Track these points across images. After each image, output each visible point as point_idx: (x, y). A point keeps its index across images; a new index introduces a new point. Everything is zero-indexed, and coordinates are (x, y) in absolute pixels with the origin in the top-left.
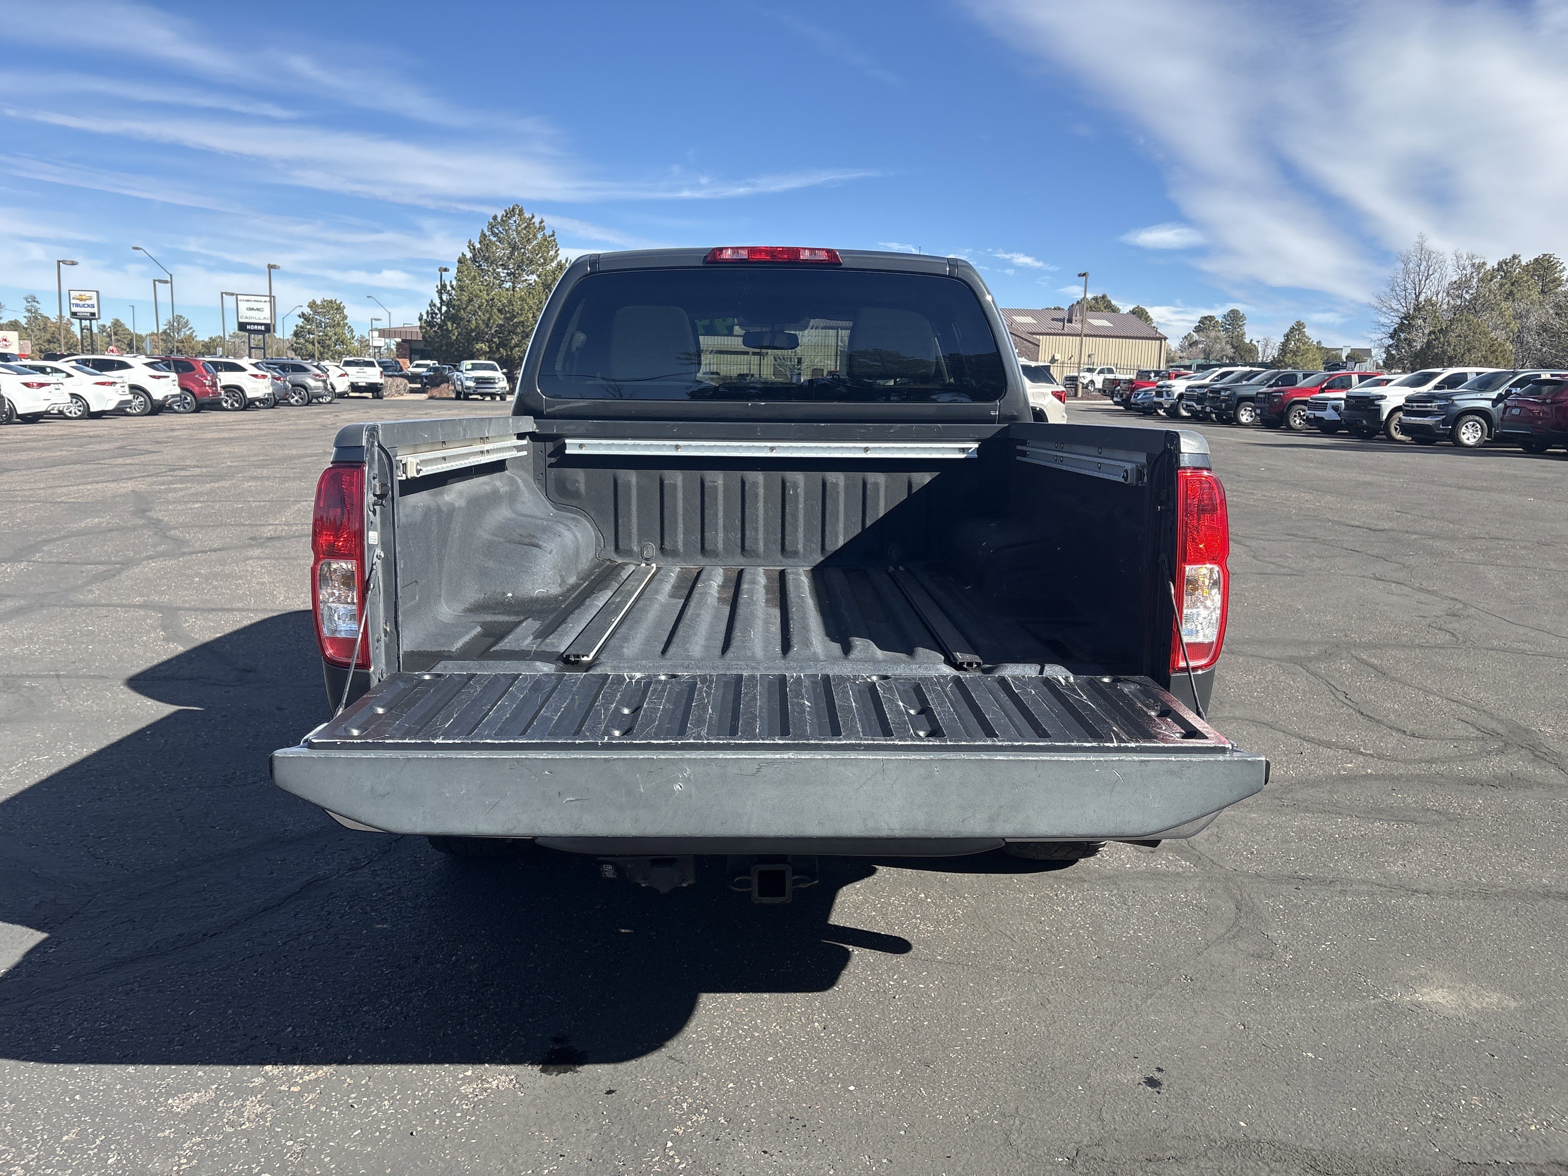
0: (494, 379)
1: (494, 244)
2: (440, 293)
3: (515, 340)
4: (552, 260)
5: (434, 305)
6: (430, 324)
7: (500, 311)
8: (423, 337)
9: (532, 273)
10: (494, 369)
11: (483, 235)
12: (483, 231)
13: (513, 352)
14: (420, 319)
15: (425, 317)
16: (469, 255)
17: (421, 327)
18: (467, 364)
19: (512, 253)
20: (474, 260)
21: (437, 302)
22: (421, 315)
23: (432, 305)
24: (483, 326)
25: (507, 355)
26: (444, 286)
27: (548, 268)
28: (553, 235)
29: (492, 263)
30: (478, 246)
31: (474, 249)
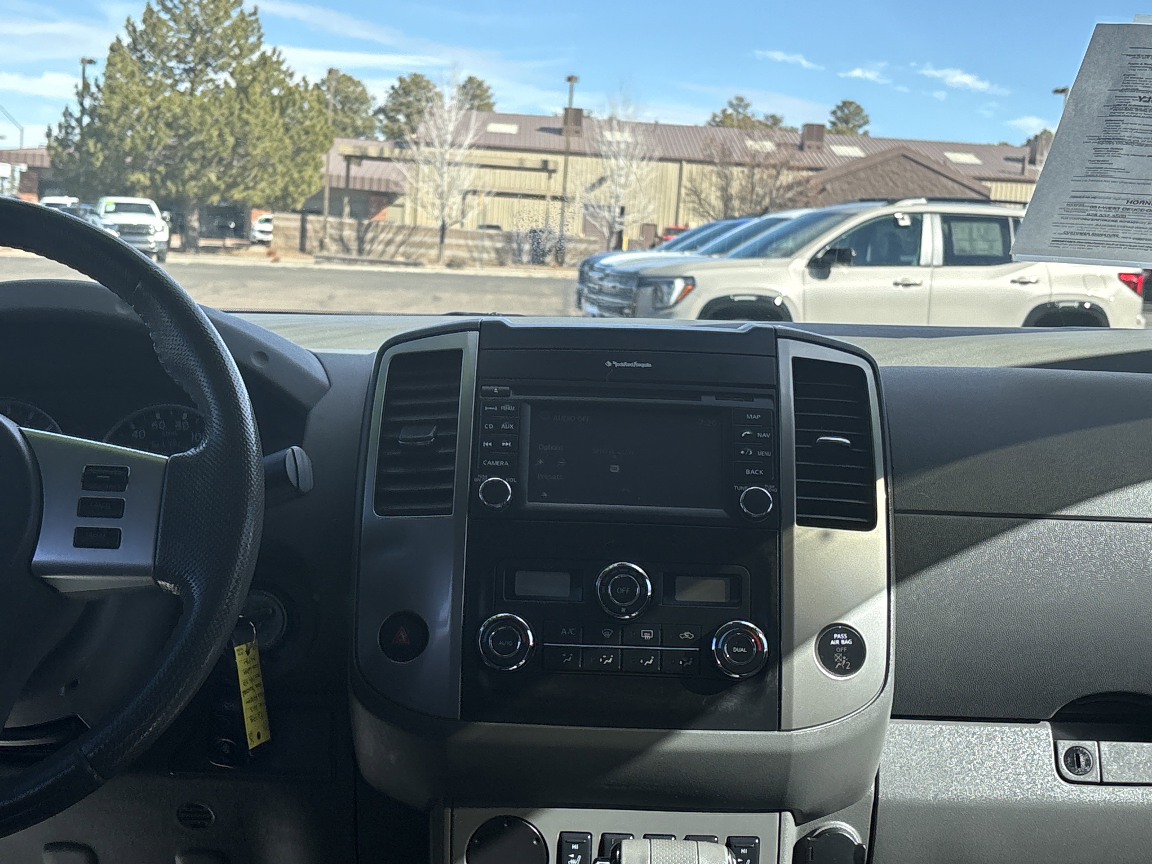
0: (147, 227)
1: (164, 23)
2: (81, 95)
3: (191, 168)
4: (252, 51)
5: (71, 115)
6: (63, 143)
7: (169, 125)
8: (52, 162)
9: (222, 68)
10: (148, 210)
11: (150, 11)
12: (148, 5)
13: (187, 187)
14: (49, 135)
15: (55, 132)
16: (126, 40)
17: (49, 148)
18: (108, 202)
19: (192, 39)
20: (134, 47)
21: (76, 111)
22: (50, 130)
23: (67, 114)
24: (141, 148)
25: (177, 191)
26: (86, 86)
27: (246, 62)
28: (255, 13)
29: (160, 53)
30: (140, 27)
31: (135, 31)
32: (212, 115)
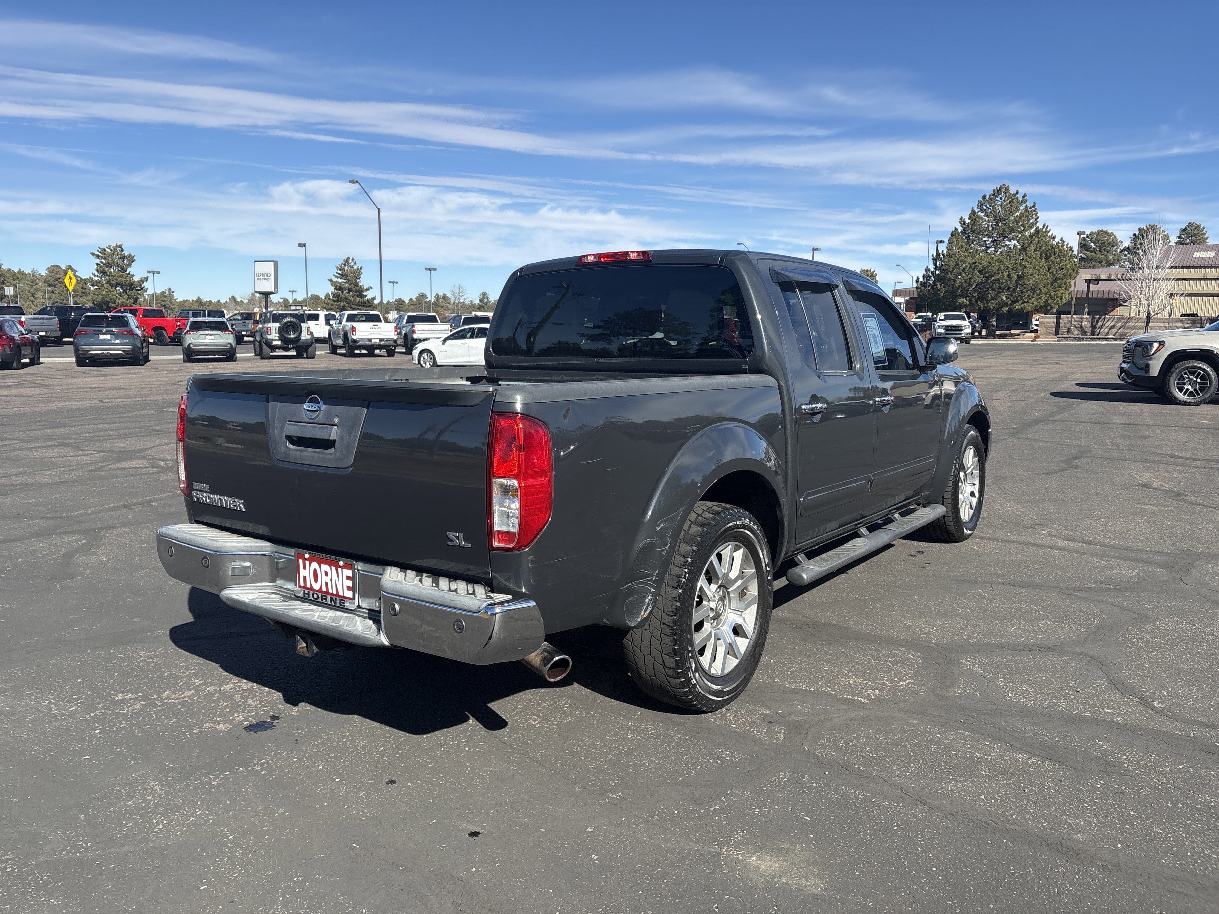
0: (961, 326)
1: (980, 218)
2: (935, 260)
3: (992, 293)
4: (1031, 227)
5: (929, 270)
6: (924, 285)
7: (980, 272)
8: (919, 295)
9: (1013, 239)
10: (963, 318)
11: (973, 212)
12: (973, 209)
13: (989, 304)
14: (917, 281)
15: (921, 279)
16: (960, 229)
17: (917, 288)
18: (942, 315)
19: (997, 224)
20: (964, 232)
21: (932, 268)
22: (918, 278)
23: (927, 270)
24: (965, 285)
25: (984, 307)
26: (938, 254)
27: (1027, 234)
28: (1034, 206)
29: (979, 233)
30: (968, 221)
31: (964, 223)
32: (1004, 265)
